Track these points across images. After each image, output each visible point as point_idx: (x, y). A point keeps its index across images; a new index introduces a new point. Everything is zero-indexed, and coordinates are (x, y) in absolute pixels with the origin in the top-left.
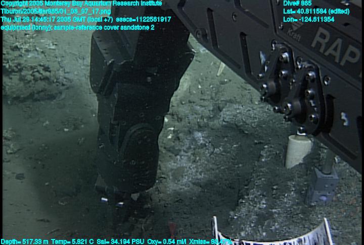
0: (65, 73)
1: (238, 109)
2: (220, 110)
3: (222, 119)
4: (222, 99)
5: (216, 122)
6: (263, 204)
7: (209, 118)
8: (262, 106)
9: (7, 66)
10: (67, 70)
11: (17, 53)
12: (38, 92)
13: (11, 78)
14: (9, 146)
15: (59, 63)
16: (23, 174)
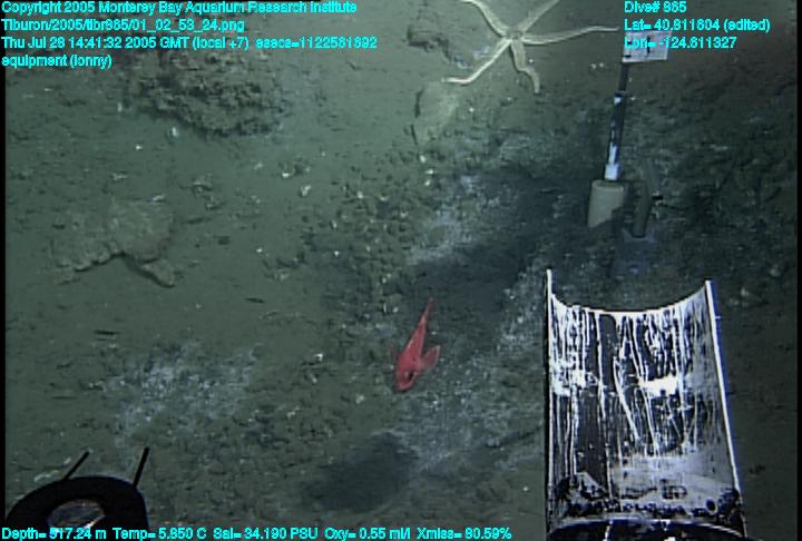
0: (282, 94)
1: (525, 141)
2: (499, 143)
3: (500, 157)
4: (504, 127)
5: (492, 161)
7: (484, 156)
8: (559, 136)
9: (201, 86)
10: (285, 89)
11: (214, 68)
12: (246, 122)
13: (208, 104)
14: (208, 198)
15: (274, 80)
16: (227, 238)
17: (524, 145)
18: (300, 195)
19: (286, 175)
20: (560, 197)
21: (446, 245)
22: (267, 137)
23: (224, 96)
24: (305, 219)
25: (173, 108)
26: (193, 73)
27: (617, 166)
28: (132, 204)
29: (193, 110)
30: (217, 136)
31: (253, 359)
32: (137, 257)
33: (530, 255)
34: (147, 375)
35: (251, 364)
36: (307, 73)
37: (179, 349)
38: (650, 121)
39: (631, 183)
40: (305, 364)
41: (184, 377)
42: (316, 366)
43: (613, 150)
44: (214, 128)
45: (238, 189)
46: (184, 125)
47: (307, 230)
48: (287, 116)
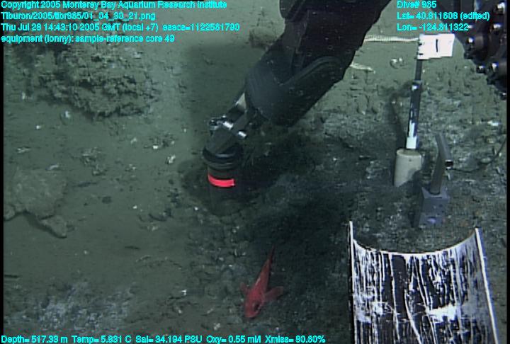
0: (152, 84)
1: (343, 119)
2: (323, 121)
3: (324, 132)
4: (326, 108)
5: (318, 135)
6: (367, 227)
7: (311, 131)
8: (369, 115)
9: (89, 80)
10: (154, 80)
11: (98, 65)
12: (124, 106)
13: (94, 93)
14: (94, 167)
15: (145, 73)
16: (110, 198)
17: (343, 122)
18: (168, 163)
19: (155, 147)
20: (372, 162)
21: (282, 201)
22: (140, 117)
23: (106, 87)
24: (171, 182)
25: (66, 96)
26: (83, 69)
27: (416, 138)
28: (34, 172)
29: (82, 97)
30: (101, 118)
31: (130, 295)
32: (37, 215)
33: (349, 209)
34: (44, 310)
35: (129, 299)
36: (172, 68)
37: (70, 287)
38: (440, 103)
39: (427, 151)
40: (172, 298)
41: (74, 311)
42: (181, 300)
43: (412, 126)
44: (99, 111)
45: (119, 159)
46: (74, 109)
47: (173, 191)
48: (156, 101)
